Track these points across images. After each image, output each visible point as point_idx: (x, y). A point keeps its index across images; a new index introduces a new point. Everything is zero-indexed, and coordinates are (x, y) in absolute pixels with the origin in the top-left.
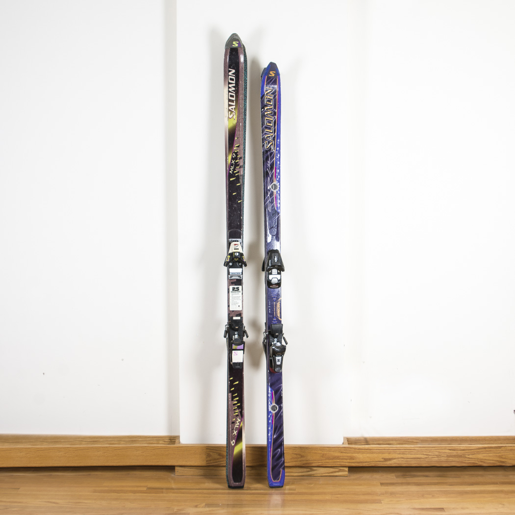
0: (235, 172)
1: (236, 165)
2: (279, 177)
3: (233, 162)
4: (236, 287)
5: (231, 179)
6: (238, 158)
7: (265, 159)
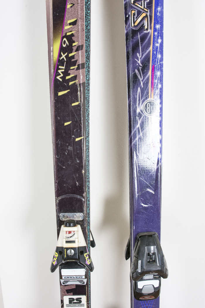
0: (67, 78)
1: (70, 62)
2: (160, 86)
3: (64, 56)
4: (75, 297)
5: (60, 94)
6: (75, 48)
7: (130, 50)
